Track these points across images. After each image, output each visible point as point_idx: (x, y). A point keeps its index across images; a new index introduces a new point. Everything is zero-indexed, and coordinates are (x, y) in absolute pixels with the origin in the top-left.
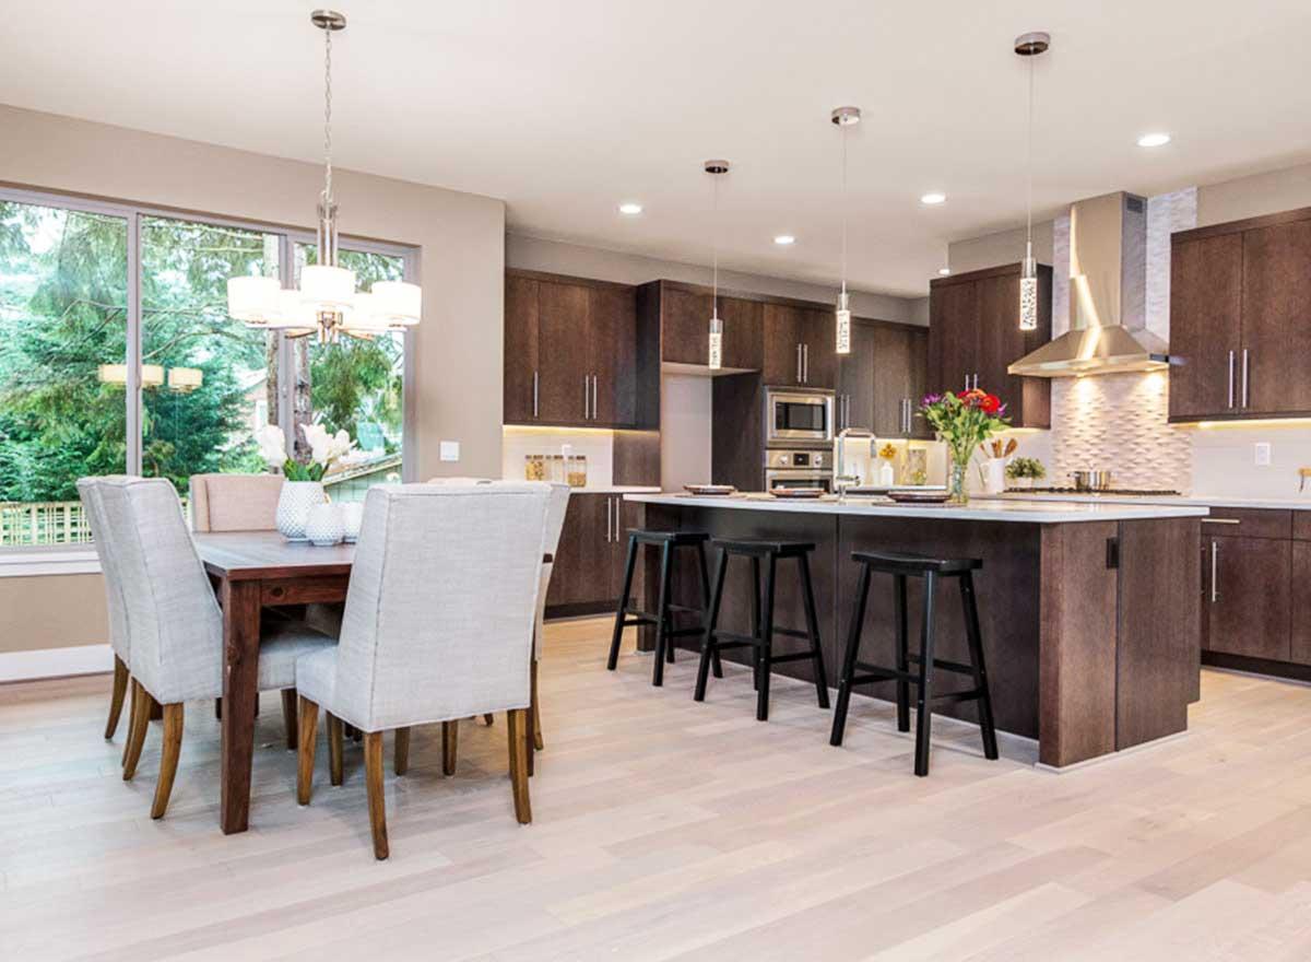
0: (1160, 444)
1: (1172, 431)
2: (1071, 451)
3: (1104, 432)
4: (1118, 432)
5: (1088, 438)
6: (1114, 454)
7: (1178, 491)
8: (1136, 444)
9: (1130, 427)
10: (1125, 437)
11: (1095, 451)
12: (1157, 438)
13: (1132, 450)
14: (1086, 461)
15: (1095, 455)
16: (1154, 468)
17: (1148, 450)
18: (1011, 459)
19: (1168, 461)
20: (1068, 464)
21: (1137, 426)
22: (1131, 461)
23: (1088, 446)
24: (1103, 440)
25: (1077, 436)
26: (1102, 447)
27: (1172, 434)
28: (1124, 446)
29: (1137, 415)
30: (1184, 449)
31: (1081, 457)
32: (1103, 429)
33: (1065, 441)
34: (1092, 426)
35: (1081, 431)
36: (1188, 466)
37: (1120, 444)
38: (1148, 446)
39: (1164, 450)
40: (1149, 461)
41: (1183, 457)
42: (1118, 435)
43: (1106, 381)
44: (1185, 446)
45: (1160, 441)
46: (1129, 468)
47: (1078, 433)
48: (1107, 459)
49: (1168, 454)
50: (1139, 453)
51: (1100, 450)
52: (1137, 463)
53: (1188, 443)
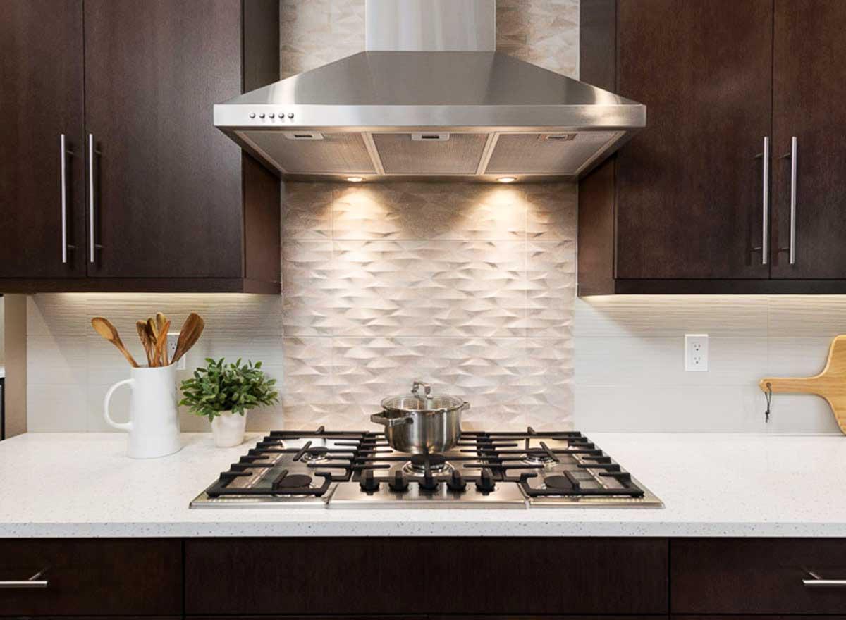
0: (515, 332)
1: (537, 306)
2: (330, 343)
3: (399, 304)
4: (428, 305)
5: (366, 316)
6: (423, 349)
8: (468, 329)
9: (453, 295)
10: (445, 316)
11: (380, 343)
12: (509, 319)
13: (461, 341)
14: (363, 362)
15: (382, 351)
16: (503, 378)
17: (490, 341)
18: (194, 361)
19: (529, 364)
20: (320, 369)
21: (469, 293)
22: (458, 363)
23: (368, 334)
24: (398, 319)
25: (343, 311)
26: (394, 334)
27: (538, 311)
28: (444, 333)
29: (468, 271)
30: (560, 342)
31: (348, 355)
32: (397, 297)
33: (316, 319)
34: (373, 289)
35: (349, 299)
36: (570, 373)
37: (437, 329)
38: (490, 335)
39: (520, 342)
40: (493, 363)
41: (558, 356)
42: (433, 311)
43: (406, 198)
44: (559, 335)
45: (513, 325)
46: (456, 378)
47: (344, 305)
48: (406, 359)
49: (531, 350)
50: (474, 349)
51: (392, 340)
52: (467, 369)
53: (567, 330)
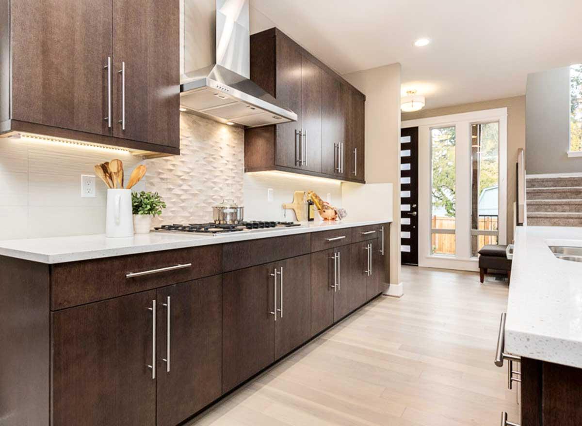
0: (228, 185)
2: (165, 186)
3: (192, 169)
4: (202, 171)
5: (180, 174)
6: (200, 191)
8: (214, 183)
9: (210, 168)
10: (207, 176)
11: (185, 187)
12: (226, 180)
13: (212, 188)
14: (178, 196)
15: (186, 191)
17: (221, 188)
21: (215, 168)
23: (181, 182)
24: (191, 176)
25: (171, 170)
26: (190, 183)
28: (207, 184)
29: (214, 158)
30: (240, 190)
32: (191, 166)
33: (160, 173)
35: (174, 165)
37: (205, 182)
38: (221, 186)
39: (229, 189)
42: (203, 174)
44: (239, 187)
45: (227, 182)
47: (172, 168)
48: (195, 195)
49: (232, 192)
50: (216, 191)
51: (190, 186)
52: (214, 199)
53: (241, 185)
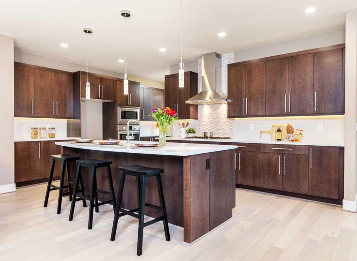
0: (226, 124)
1: (229, 120)
2: (203, 126)
3: (211, 121)
5: (207, 122)
6: (214, 127)
7: (230, 137)
8: (219, 124)
9: (218, 119)
10: (217, 122)
11: (209, 126)
12: (225, 122)
13: (219, 126)
14: (207, 129)
15: (209, 127)
16: (224, 131)
17: (223, 126)
18: (188, 128)
19: (228, 129)
20: (202, 130)
21: (220, 119)
22: (219, 129)
23: (207, 125)
24: (211, 123)
25: (205, 122)
26: (211, 125)
27: (228, 121)
28: (217, 125)
29: (220, 116)
30: (231, 126)
31: (206, 127)
32: (211, 120)
33: (202, 123)
34: (208, 119)
35: (206, 120)
36: (233, 130)
37: (215, 124)
38: (222, 125)
39: (227, 126)
40: (223, 129)
41: (231, 128)
42: (215, 121)
43: (212, 106)
44: (231, 125)
45: (225, 123)
46: (218, 131)
47: (205, 121)
48: (212, 128)
49: (228, 127)
50: (220, 127)
51: (210, 126)
52: (220, 129)
53: (233, 124)
